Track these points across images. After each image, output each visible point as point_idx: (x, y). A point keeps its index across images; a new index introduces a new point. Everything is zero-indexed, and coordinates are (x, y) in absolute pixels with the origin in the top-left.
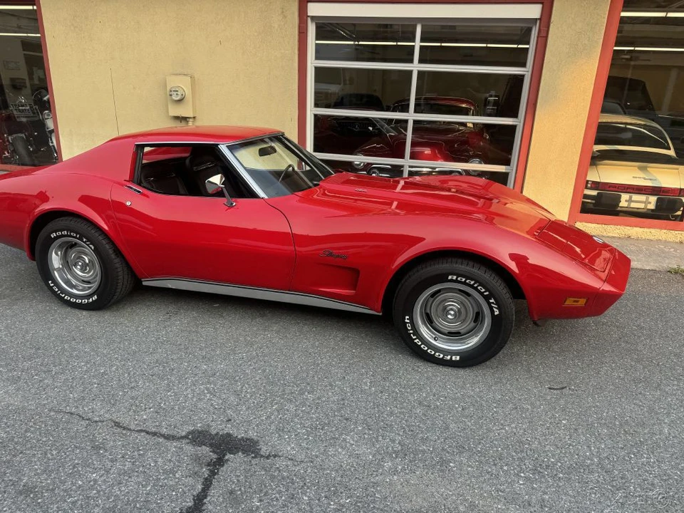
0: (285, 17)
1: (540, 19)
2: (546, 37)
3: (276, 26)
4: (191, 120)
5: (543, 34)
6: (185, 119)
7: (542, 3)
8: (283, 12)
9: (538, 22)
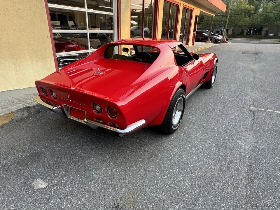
5: (119, 2)
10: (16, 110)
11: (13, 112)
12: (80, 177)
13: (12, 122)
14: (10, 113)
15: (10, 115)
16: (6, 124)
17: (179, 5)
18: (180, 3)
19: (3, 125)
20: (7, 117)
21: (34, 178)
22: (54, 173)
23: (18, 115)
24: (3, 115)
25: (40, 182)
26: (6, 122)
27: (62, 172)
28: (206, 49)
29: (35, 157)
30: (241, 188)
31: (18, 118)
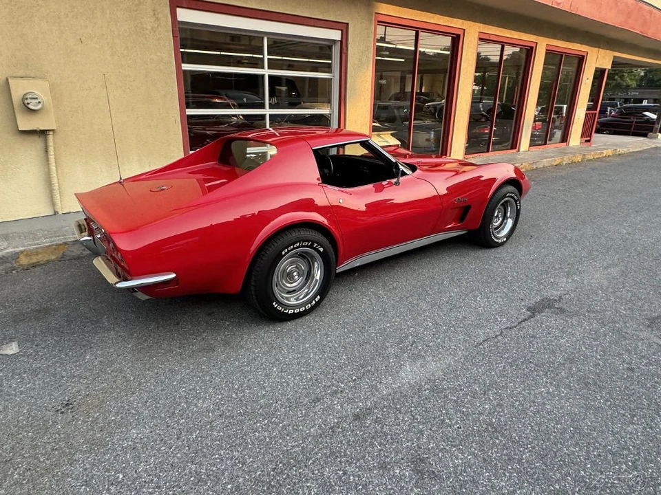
0: (158, 19)
1: (341, 41)
2: (347, 54)
3: (149, 28)
4: (51, 133)
5: (344, 51)
6: (43, 133)
7: (342, 31)
8: (154, 14)
9: (339, 42)
10: (73, 241)
11: (65, 243)
12: (67, 355)
13: (62, 259)
14: (61, 244)
15: (62, 247)
16: (53, 261)
17: (532, 48)
18: (537, 43)
19: (48, 261)
20: (55, 249)
21: (11, 340)
22: (41, 340)
23: (75, 250)
24: (49, 246)
25: (14, 347)
26: (53, 257)
27: (51, 341)
28: (620, 155)
29: (42, 312)
30: (293, 438)
31: (74, 254)
